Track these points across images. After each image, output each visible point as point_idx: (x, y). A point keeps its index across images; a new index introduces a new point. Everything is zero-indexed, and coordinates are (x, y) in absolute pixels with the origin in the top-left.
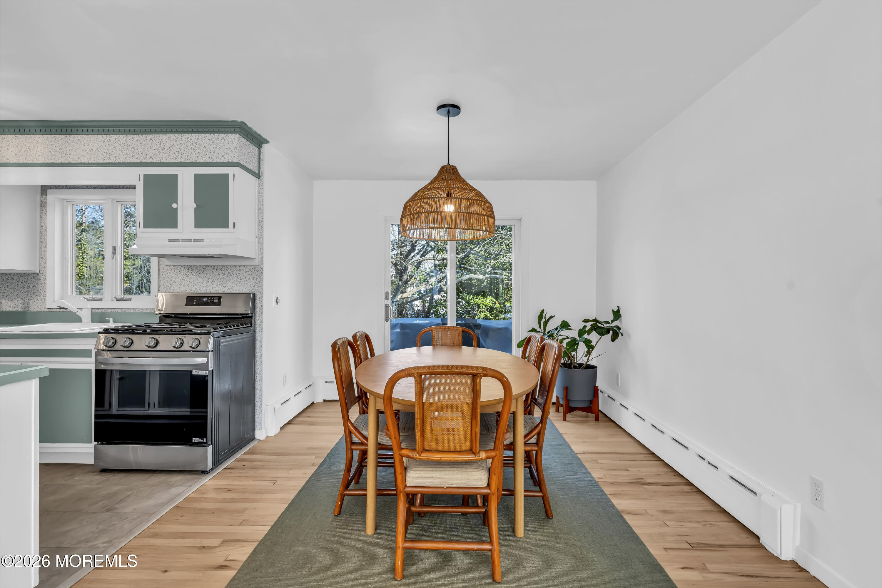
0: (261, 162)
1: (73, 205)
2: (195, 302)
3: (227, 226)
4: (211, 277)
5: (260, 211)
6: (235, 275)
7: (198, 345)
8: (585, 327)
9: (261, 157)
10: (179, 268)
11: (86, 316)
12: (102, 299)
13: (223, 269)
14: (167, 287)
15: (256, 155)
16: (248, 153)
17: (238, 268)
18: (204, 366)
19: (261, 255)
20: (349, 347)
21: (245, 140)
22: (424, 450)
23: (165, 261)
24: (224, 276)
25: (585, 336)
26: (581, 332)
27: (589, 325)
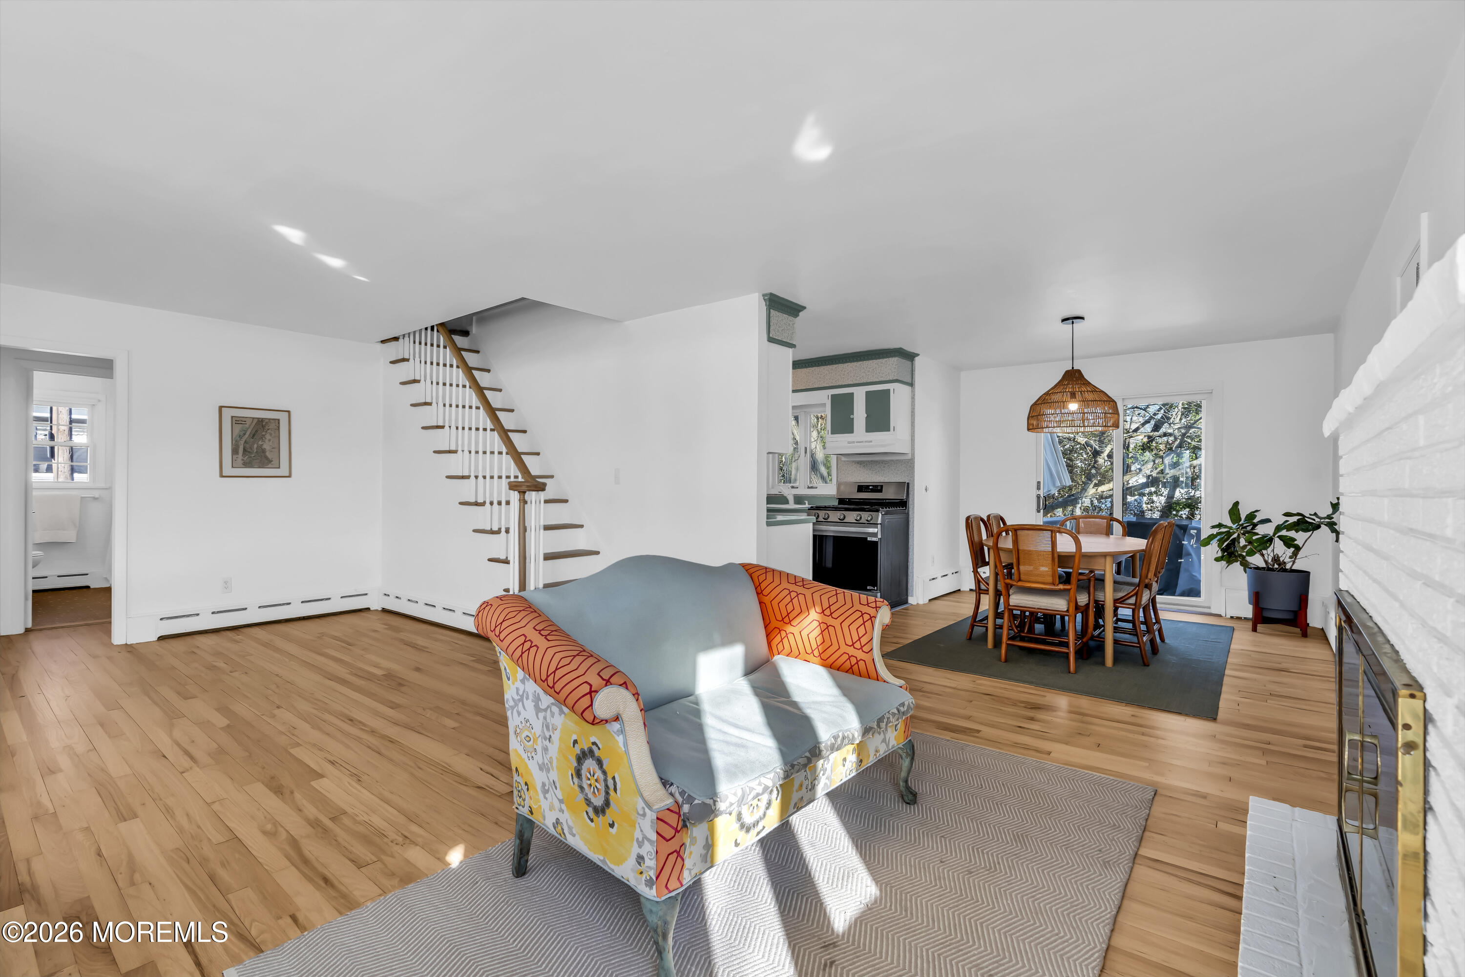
0: (913, 373)
2: (864, 489)
3: (889, 430)
4: (875, 470)
5: (912, 414)
6: (892, 469)
7: (871, 519)
8: (1287, 521)
9: (913, 369)
10: (851, 463)
11: (791, 499)
12: (798, 487)
14: (843, 478)
15: (910, 369)
16: (904, 369)
17: (895, 462)
18: (875, 535)
19: (913, 451)
20: (981, 522)
21: (901, 360)
22: (1020, 580)
23: (843, 459)
24: (885, 469)
25: (1284, 533)
26: (1278, 528)
27: (1294, 519)
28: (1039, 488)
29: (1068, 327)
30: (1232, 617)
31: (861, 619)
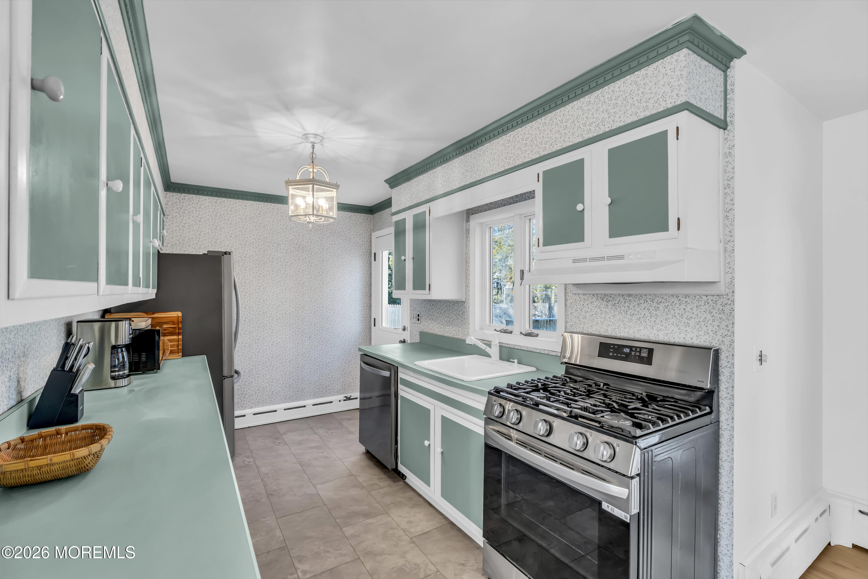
0: (728, 97)
1: (491, 228)
2: (611, 352)
3: (665, 228)
4: (636, 313)
5: (728, 190)
6: (677, 311)
7: (613, 458)
9: (729, 87)
10: (590, 298)
11: (494, 353)
12: (512, 331)
13: (655, 301)
14: (576, 324)
15: (719, 85)
16: (704, 83)
17: (682, 299)
18: (624, 504)
19: (730, 276)
21: (699, 59)
23: (573, 288)
24: (657, 312)
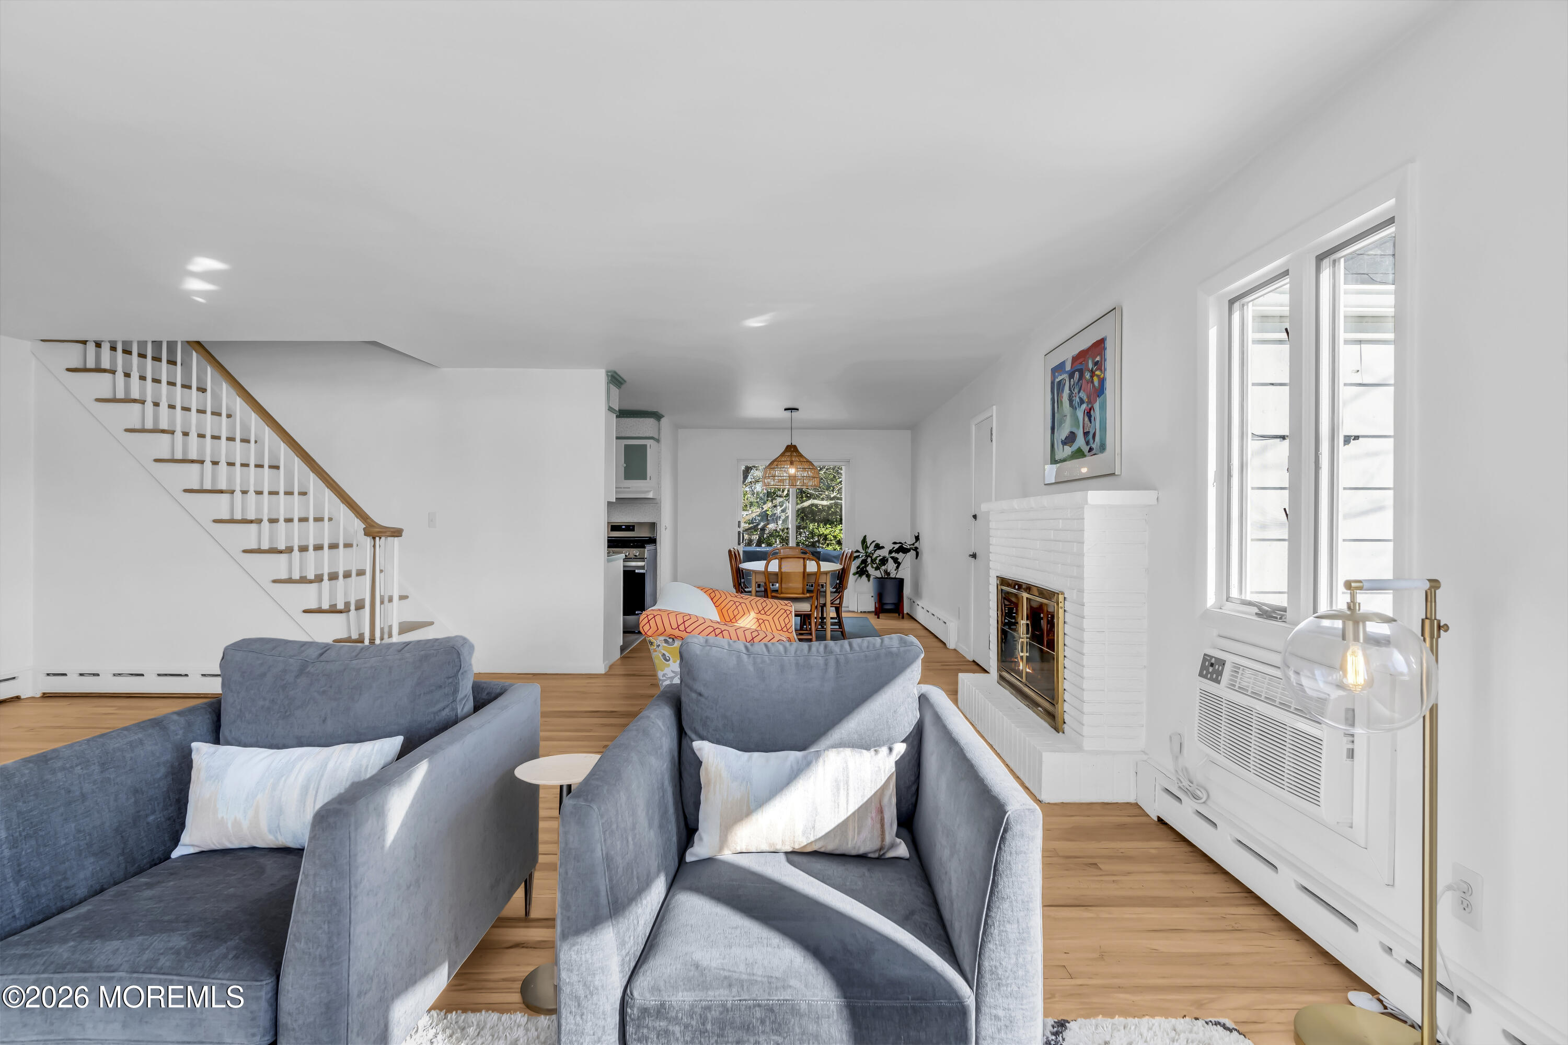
3: (646, 479)
5: (659, 468)
6: (650, 511)
8: (894, 548)
13: (647, 508)
17: (651, 507)
18: (642, 567)
19: (659, 496)
22: (781, 593)
24: (646, 512)
25: (893, 555)
26: (891, 552)
27: (897, 546)
28: (739, 526)
29: (788, 412)
30: (861, 612)
31: (785, 614)
